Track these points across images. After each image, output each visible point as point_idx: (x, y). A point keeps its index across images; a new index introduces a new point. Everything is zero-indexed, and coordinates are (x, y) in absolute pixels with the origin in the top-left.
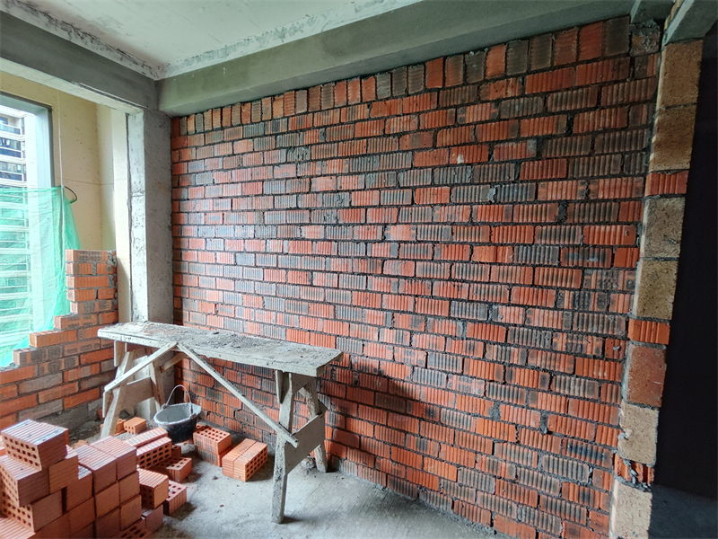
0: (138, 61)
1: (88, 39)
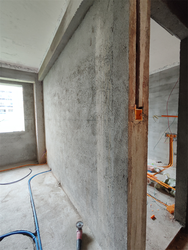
0: (32, 70)
1: (20, 68)
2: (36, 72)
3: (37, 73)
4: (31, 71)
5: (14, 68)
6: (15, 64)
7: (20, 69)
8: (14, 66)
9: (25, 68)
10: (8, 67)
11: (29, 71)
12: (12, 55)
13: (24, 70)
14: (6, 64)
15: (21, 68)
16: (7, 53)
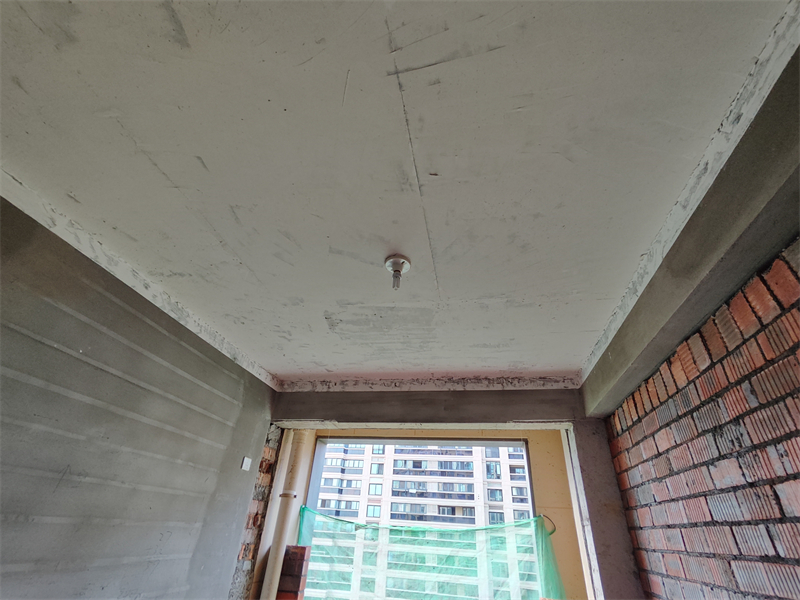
0: (558, 379)
1: (516, 382)
2: (571, 387)
3: (578, 387)
4: (555, 386)
5: (498, 387)
6: (504, 372)
7: (518, 387)
8: (500, 379)
9: (532, 381)
10: (482, 387)
11: (549, 387)
12: (498, 346)
13: (530, 387)
14: (477, 379)
15: (521, 383)
16: (485, 346)
